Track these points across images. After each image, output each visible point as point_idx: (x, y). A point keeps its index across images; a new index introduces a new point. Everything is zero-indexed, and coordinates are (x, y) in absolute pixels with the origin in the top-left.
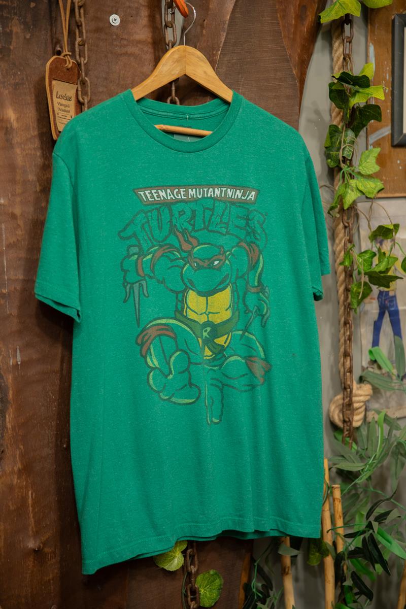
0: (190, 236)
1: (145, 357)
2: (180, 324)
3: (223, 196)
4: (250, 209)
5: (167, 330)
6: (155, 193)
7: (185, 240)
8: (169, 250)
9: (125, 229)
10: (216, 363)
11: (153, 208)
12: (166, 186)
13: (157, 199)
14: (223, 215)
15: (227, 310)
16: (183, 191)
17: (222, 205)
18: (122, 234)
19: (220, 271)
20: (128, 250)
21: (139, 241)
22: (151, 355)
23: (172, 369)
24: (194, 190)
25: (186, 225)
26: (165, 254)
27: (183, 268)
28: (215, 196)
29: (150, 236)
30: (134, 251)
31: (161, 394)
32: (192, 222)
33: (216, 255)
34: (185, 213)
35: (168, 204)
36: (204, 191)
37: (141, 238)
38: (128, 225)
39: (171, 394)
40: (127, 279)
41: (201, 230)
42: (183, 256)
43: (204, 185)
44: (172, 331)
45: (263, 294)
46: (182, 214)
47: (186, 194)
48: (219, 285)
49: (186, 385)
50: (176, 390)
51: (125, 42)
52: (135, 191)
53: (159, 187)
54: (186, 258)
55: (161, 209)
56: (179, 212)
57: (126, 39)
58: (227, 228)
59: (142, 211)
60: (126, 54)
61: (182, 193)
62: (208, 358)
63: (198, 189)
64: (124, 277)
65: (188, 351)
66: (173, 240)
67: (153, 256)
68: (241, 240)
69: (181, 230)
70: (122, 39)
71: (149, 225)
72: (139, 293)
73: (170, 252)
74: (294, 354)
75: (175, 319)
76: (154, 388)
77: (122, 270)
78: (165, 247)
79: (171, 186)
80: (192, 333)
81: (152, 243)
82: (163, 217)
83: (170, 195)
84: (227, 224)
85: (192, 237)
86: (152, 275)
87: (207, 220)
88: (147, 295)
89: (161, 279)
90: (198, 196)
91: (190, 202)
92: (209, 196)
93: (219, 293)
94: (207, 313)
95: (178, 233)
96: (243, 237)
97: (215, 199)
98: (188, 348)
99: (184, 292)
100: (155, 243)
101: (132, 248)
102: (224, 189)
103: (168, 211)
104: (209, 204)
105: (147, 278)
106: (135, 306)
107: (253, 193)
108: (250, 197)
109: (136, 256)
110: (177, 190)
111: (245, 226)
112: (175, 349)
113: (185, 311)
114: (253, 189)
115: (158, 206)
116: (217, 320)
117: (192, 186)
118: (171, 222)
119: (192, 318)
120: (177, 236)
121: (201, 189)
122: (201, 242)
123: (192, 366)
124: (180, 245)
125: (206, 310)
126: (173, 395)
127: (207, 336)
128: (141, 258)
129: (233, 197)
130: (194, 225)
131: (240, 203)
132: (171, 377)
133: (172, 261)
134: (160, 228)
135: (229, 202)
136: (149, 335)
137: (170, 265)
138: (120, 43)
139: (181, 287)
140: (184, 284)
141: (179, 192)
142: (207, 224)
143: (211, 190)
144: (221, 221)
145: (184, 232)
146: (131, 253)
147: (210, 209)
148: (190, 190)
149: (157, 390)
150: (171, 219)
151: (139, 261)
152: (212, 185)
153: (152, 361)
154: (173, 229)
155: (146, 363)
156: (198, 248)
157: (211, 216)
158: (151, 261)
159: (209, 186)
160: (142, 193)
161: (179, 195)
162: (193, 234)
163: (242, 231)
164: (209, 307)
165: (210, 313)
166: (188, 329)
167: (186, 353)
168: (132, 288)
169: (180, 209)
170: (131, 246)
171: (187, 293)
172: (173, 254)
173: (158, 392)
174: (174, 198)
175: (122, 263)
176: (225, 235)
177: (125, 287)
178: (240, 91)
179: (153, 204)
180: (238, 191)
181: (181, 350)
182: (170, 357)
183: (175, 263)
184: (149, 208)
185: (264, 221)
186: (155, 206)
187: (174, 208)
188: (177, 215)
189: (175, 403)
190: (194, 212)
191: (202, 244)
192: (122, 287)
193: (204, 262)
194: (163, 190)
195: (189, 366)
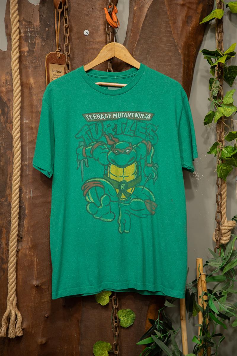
0: (113, 137)
1: (85, 197)
2: (106, 181)
3: (132, 117)
4: (147, 124)
5: (100, 184)
6: (94, 116)
7: (110, 139)
8: (101, 144)
9: (78, 134)
10: (127, 202)
11: (93, 123)
12: (100, 112)
13: (95, 119)
14: (132, 127)
15: (132, 175)
16: (110, 115)
17: (132, 122)
18: (77, 136)
19: (129, 155)
20: (79, 144)
21: (84, 139)
22: (89, 196)
23: (102, 204)
24: (116, 114)
25: (111, 132)
26: (99, 146)
27: (108, 153)
28: (128, 117)
29: (91, 137)
30: (82, 144)
31: (94, 215)
32: (115, 130)
33: (128, 147)
34: (110, 126)
35: (102, 121)
36: (122, 115)
37: (85, 138)
38: (79, 132)
39: (100, 216)
40: (79, 158)
41: (120, 134)
42: (108, 147)
43: (122, 112)
44: (102, 184)
45: (154, 168)
46: (109, 126)
47: (112, 116)
48: (129, 162)
49: (109, 212)
50: (104, 214)
51: (92, 43)
52: (84, 115)
53: (96, 113)
54: (110, 148)
55: (98, 124)
56: (107, 125)
57: (92, 41)
58: (134, 133)
59: (87, 125)
60: (92, 48)
61: (109, 116)
62: (123, 199)
63: (118, 114)
64: (77, 157)
65: (110, 195)
66: (103, 139)
67: (92, 147)
68: (143, 140)
69: (108, 134)
70: (90, 41)
71: (90, 132)
72: (83, 165)
73: (101, 145)
74: (172, 200)
75: (104, 178)
76: (90, 212)
77: (77, 153)
78: (100, 143)
79: (103, 112)
80: (112, 186)
81: (92, 140)
82: (98, 128)
83: (102, 117)
84: (135, 131)
85: (115, 138)
86: (91, 156)
87: (123, 129)
88: (88, 166)
89: (97, 159)
90: (119, 117)
91: (114, 120)
92: (125, 117)
93: (128, 166)
94: (123, 176)
95: (106, 136)
96: (144, 138)
97: (128, 119)
98: (110, 194)
99: (109, 165)
100: (94, 141)
101: (81, 143)
102: (133, 114)
103: (101, 125)
104: (125, 121)
105: (88, 157)
106: (81, 171)
107: (150, 115)
108: (147, 117)
109: (82, 147)
110: (106, 114)
111: (145, 132)
112: (103, 193)
113: (108, 175)
114: (150, 113)
115: (96, 122)
116: (128, 180)
117: (115, 112)
118: (103, 130)
119: (112, 178)
120: (106, 137)
121: (120, 114)
122: (120, 140)
123: (111, 202)
124: (107, 142)
125: (123, 175)
126: (102, 217)
127: (123, 188)
128: (85, 148)
129: (139, 117)
130: (116, 132)
131: (143, 120)
132: (101, 207)
133: (102, 149)
134: (97, 133)
135: (136, 120)
136: (88, 186)
137: (101, 152)
138: (89, 43)
139: (106, 162)
140: (108, 161)
141: (107, 115)
142: (123, 131)
143: (126, 114)
144: (130, 130)
145: (109, 135)
146: (80, 145)
147: (125, 124)
148: (114, 114)
149: (91, 213)
150: (103, 129)
151: (84, 149)
152: (126, 111)
153: (89, 199)
154: (103, 134)
155: (86, 199)
156: (119, 143)
157: (126, 127)
158: (91, 149)
159: (124, 112)
160: (87, 116)
161: (108, 117)
162: (115, 136)
163: (144, 135)
164: (124, 173)
165: (125, 176)
166: (110, 184)
167: (109, 196)
168: (80, 162)
169: (108, 124)
170: (80, 142)
171: (110, 166)
172: (103, 146)
173: (93, 214)
174: (104, 118)
175: (76, 151)
176: (133, 137)
177: (78, 162)
178: (148, 63)
179: (93, 121)
180: (142, 114)
181: (107, 194)
182: (101, 198)
183: (104, 151)
184: (91, 123)
185: (157, 130)
186: (94, 122)
187: (104, 123)
188: (106, 127)
189: (103, 221)
190: (116, 126)
191: (121, 141)
192: (76, 162)
193: (122, 150)
194: (99, 115)
195: (110, 202)
